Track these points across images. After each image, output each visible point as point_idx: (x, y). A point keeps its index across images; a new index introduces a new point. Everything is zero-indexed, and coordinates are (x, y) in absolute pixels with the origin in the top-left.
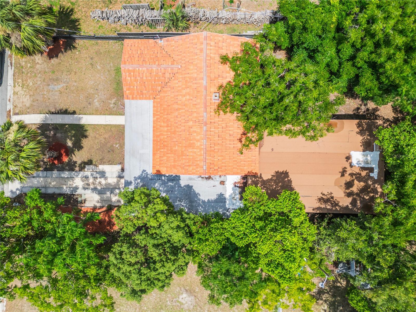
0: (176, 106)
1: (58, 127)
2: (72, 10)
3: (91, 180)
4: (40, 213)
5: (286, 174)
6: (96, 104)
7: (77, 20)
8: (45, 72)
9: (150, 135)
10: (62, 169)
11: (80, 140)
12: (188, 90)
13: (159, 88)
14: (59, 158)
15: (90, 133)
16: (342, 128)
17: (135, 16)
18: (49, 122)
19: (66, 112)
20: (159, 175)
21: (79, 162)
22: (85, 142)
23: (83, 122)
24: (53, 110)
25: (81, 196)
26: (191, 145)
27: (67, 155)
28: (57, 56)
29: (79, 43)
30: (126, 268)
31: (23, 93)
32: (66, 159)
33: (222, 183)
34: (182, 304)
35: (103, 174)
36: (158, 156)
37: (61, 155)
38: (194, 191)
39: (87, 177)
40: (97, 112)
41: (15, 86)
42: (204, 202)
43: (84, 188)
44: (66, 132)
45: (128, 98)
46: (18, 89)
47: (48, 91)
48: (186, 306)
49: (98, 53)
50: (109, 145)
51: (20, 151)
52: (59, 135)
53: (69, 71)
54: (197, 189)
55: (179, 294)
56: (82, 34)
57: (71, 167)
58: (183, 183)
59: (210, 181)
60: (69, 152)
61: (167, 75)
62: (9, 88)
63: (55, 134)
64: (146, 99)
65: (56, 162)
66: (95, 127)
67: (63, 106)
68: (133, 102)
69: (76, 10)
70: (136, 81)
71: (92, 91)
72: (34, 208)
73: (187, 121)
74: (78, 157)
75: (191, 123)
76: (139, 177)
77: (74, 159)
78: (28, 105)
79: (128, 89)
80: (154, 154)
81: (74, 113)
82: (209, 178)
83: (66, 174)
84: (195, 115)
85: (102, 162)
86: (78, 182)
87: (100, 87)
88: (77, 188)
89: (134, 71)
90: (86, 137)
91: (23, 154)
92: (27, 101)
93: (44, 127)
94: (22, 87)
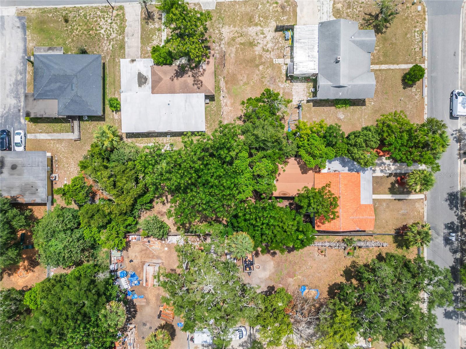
0: (352, 201)
1: (402, 193)
2: (397, 247)
3: (387, 169)
4: (407, 158)
5: (303, 173)
6: (385, 204)
7: (394, 242)
8: (409, 218)
9: (361, 189)
10: (400, 174)
11: (392, 187)
12: (347, 208)
13: (358, 209)
14: (402, 179)
15: (387, 190)
16: (279, 193)
17: (368, 243)
18: (406, 195)
19: (399, 200)
20: (358, 172)
21: (392, 177)
22: (390, 186)
23: (391, 195)
24: (404, 201)
25: (391, 162)
26: (345, 185)
27: (398, 180)
28: (403, 226)
29: (393, 232)
30: (374, 140)
31: (419, 209)
32: (399, 178)
33: (329, 169)
34: (343, 114)
35: (382, 171)
36: (358, 180)
37: (401, 180)
38: (341, 165)
39: (389, 170)
40: (384, 200)
41: (423, 212)
42: (338, 161)
43: (390, 165)
44: (399, 191)
45: (371, 205)
46: (421, 211)
47: (407, 209)
48: (341, 113)
49: (384, 228)
50: (378, 185)
51: (415, 181)
52: (402, 189)
53: (397, 219)
54: (340, 166)
55: (344, 118)
56: (392, 236)
57: (396, 175)
58: (347, 168)
59: (335, 169)
60: (397, 182)
61: (355, 214)
62: (426, 211)
63: (404, 190)
64: (364, 205)
65: (403, 177)
66: (385, 193)
67: (400, 202)
68: (369, 204)
69: (395, 248)
70: (368, 212)
71: (387, 210)
72: (409, 160)
73: (347, 195)
74: (393, 179)
75: (346, 194)
76: (366, 170)
77: (394, 178)
78: (417, 204)
79: (371, 208)
80: (360, 181)
81: (395, 199)
82: (335, 171)
83: (398, 171)
84: (344, 197)
85: (381, 177)
86: (393, 168)
87: (383, 212)
88: (393, 165)
89: (370, 216)
90: (389, 188)
91: (414, 180)
92: (417, 205)
93: (409, 193)
94: (419, 211)
